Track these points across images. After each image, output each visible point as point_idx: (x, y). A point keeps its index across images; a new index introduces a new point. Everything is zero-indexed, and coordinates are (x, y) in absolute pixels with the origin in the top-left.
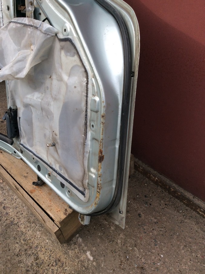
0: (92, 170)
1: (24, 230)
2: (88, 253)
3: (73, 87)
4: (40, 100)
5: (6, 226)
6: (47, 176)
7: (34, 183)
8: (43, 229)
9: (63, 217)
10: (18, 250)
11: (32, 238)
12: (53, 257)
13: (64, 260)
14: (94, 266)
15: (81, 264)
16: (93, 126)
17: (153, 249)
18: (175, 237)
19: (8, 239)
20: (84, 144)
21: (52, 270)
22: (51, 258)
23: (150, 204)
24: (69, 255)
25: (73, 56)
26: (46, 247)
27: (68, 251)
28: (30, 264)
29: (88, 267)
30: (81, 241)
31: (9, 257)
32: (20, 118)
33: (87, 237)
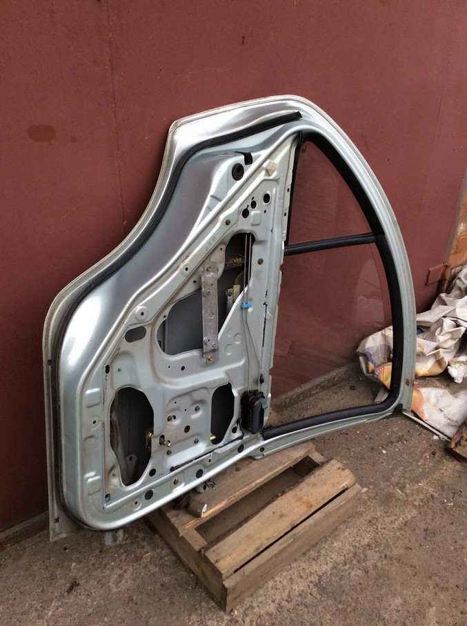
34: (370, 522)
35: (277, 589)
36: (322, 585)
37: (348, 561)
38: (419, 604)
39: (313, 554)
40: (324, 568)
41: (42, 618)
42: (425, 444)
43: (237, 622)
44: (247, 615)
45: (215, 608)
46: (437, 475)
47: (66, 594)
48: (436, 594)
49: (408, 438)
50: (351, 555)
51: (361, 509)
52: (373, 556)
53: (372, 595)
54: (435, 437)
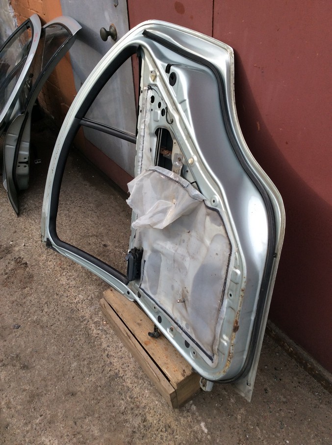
0: (225, 337)
1: (130, 386)
2: (203, 424)
3: (215, 253)
4: (174, 252)
5: (109, 377)
6: (168, 330)
7: (149, 334)
8: (151, 388)
9: (181, 378)
10: (124, 408)
11: (140, 396)
12: (163, 422)
13: (175, 427)
14: (209, 440)
15: (194, 435)
16: (231, 295)
17: (278, 432)
18: (306, 423)
19: (112, 393)
20: (219, 310)
21: (161, 435)
22: (161, 423)
23: (280, 380)
24: (181, 423)
25: (219, 226)
26: (155, 409)
27: (180, 417)
28: (136, 425)
29: (201, 439)
30: (195, 409)
31: (113, 414)
32: (145, 261)
33: (203, 406)
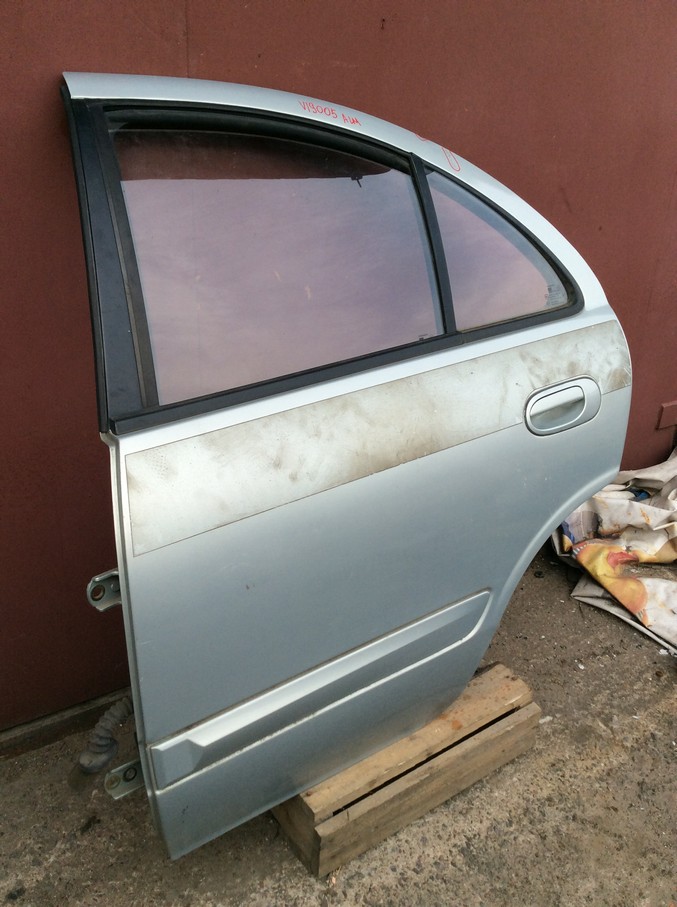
34: (553, 765)
35: (400, 851)
36: (472, 851)
37: (514, 820)
38: (623, 893)
39: (460, 804)
40: (477, 826)
41: (39, 864)
42: (646, 661)
43: (335, 894)
44: (351, 886)
45: (301, 872)
46: (662, 706)
47: (78, 834)
48: (652, 879)
49: (621, 650)
50: (520, 811)
51: (539, 746)
52: (554, 816)
53: (550, 872)
54: (663, 652)
